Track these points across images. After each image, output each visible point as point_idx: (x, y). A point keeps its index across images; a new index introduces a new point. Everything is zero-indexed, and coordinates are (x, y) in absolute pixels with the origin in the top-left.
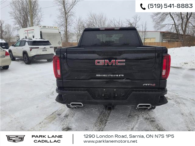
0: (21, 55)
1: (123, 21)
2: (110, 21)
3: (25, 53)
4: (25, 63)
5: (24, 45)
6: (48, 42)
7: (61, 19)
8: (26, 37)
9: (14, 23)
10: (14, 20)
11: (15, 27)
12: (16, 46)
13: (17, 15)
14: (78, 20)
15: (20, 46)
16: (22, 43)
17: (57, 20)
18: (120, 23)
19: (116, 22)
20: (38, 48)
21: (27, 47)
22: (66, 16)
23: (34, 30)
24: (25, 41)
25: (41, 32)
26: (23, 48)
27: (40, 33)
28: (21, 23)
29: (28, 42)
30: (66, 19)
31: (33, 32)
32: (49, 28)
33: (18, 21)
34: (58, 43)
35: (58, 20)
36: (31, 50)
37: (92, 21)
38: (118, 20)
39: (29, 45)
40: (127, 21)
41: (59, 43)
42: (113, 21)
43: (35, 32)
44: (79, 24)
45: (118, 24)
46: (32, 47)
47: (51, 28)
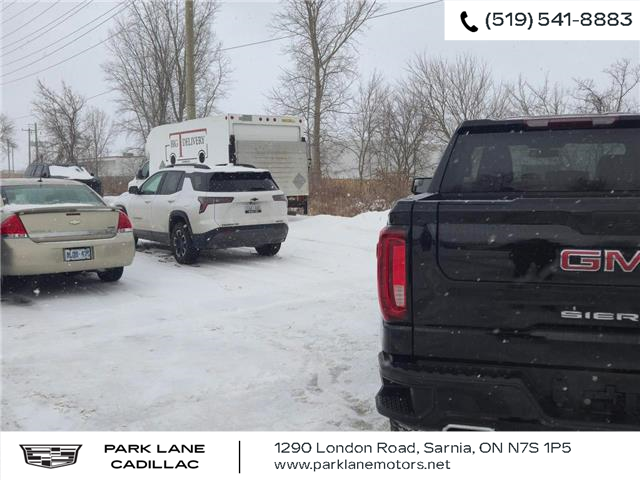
0: (162, 226)
1: (559, 89)
2: (504, 89)
3: (179, 219)
4: (176, 257)
5: (178, 187)
6: (267, 175)
7: (298, 88)
8: (173, 159)
9: (118, 104)
10: (118, 94)
12: (144, 193)
13: (130, 76)
14: (366, 88)
15: (159, 191)
16: (170, 182)
17: (284, 91)
18: (549, 96)
19: (527, 92)
20: (230, 200)
21: (187, 199)
22: (318, 71)
23: (205, 130)
24: (183, 174)
25: (232, 138)
26: (170, 202)
27: (228, 143)
28: (143, 103)
29: (192, 176)
30: (319, 88)
31: (200, 140)
32: (264, 122)
33: (134, 97)
34: (295, 182)
35: (286, 90)
36: (202, 209)
37: (425, 91)
38: (538, 85)
39: (195, 189)
40: (582, 86)
41: (298, 182)
42: (517, 87)
43: (207, 138)
44: (371, 103)
45: (537, 101)
46: (206, 198)
47: (271, 122)
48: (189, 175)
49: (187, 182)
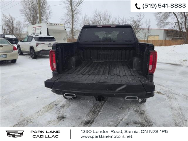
0: (28, 50)
1: (127, 19)
2: (114, 19)
3: (32, 48)
4: (32, 57)
5: (31, 41)
6: (53, 38)
7: (68, 17)
8: (34, 33)
9: (24, 20)
10: (24, 17)
11: (25, 24)
12: (24, 42)
13: (27, 13)
14: (84, 17)
15: (27, 41)
16: (30, 39)
17: (64, 18)
18: (124, 21)
19: (120, 20)
20: (44, 43)
21: (33, 43)
22: (72, 13)
23: (41, 26)
24: (33, 37)
25: (48, 29)
26: (30, 44)
27: (47, 30)
28: (31, 20)
29: (35, 38)
30: (73, 17)
31: (40, 29)
33: (28, 18)
35: (65, 17)
36: (37, 46)
37: (97, 19)
38: (122, 18)
39: (35, 41)
40: (131, 18)
41: (64, 39)
42: (117, 18)
43: (42, 28)
44: (85, 21)
45: (122, 22)
46: (37, 43)
47: (57, 25)
48: (34, 37)
49: (33, 39)
